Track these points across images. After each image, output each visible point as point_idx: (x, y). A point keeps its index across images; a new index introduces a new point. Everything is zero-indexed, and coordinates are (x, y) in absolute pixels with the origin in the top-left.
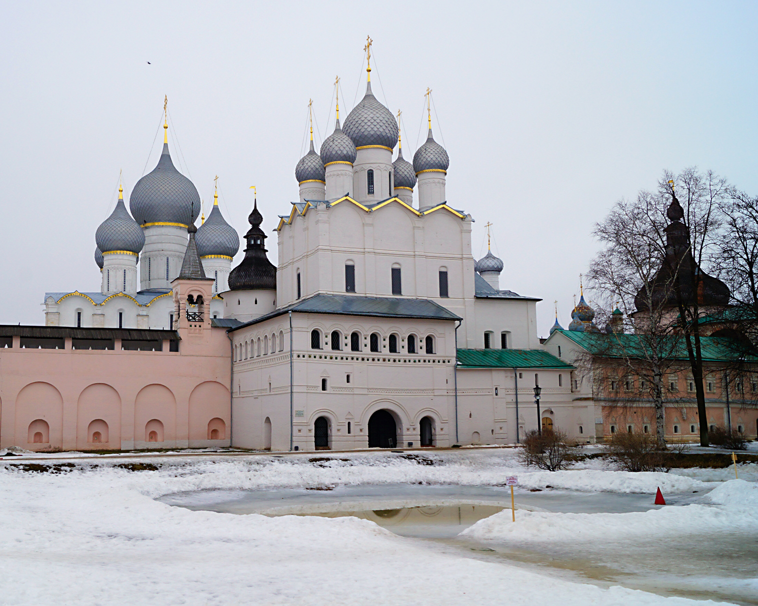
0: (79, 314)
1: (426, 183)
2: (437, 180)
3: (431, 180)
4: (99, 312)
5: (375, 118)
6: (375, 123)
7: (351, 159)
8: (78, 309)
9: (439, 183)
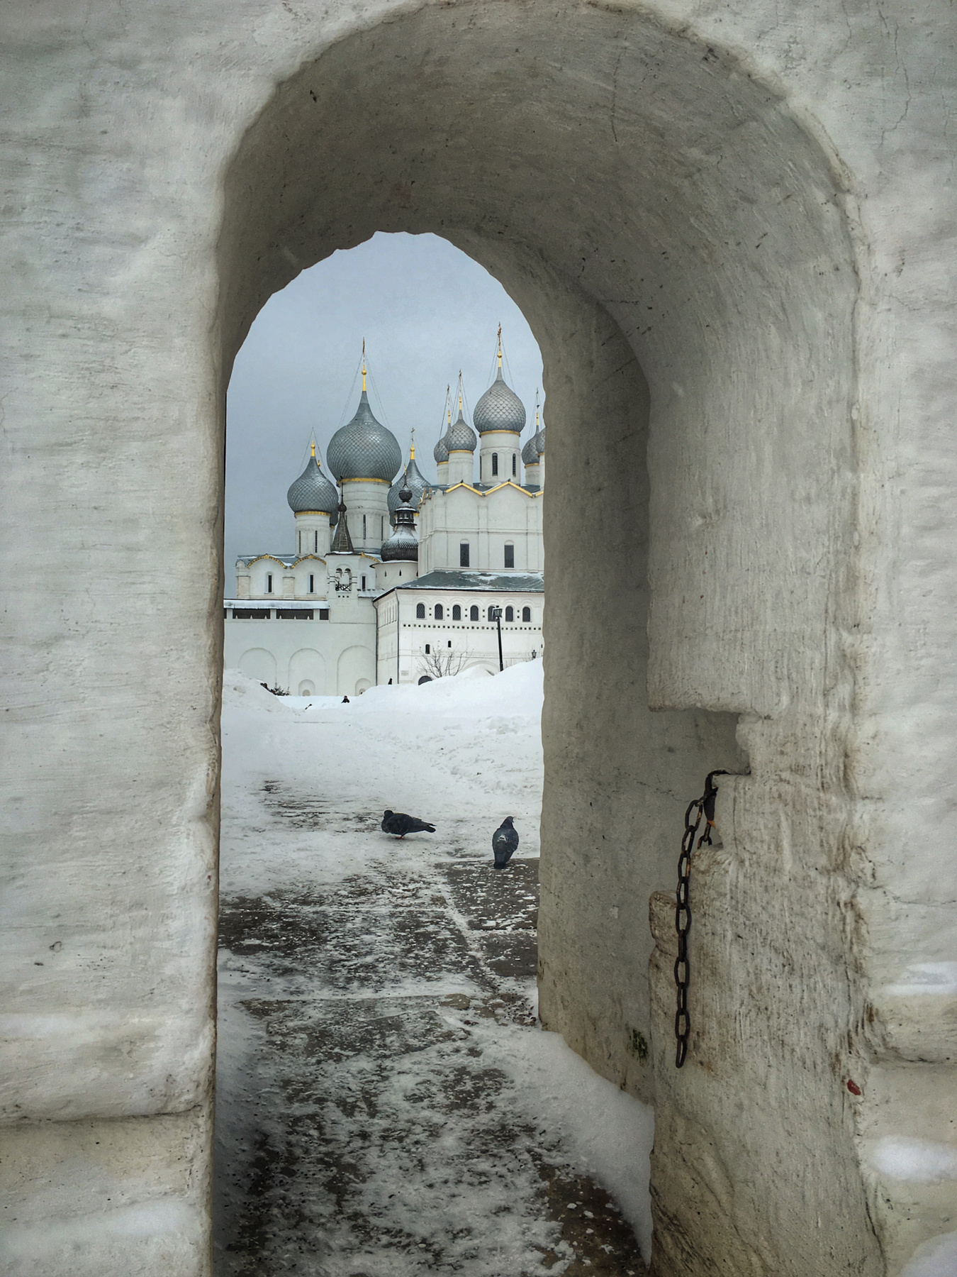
0: (270, 577)
4: (289, 575)
7: (471, 448)
8: (268, 572)
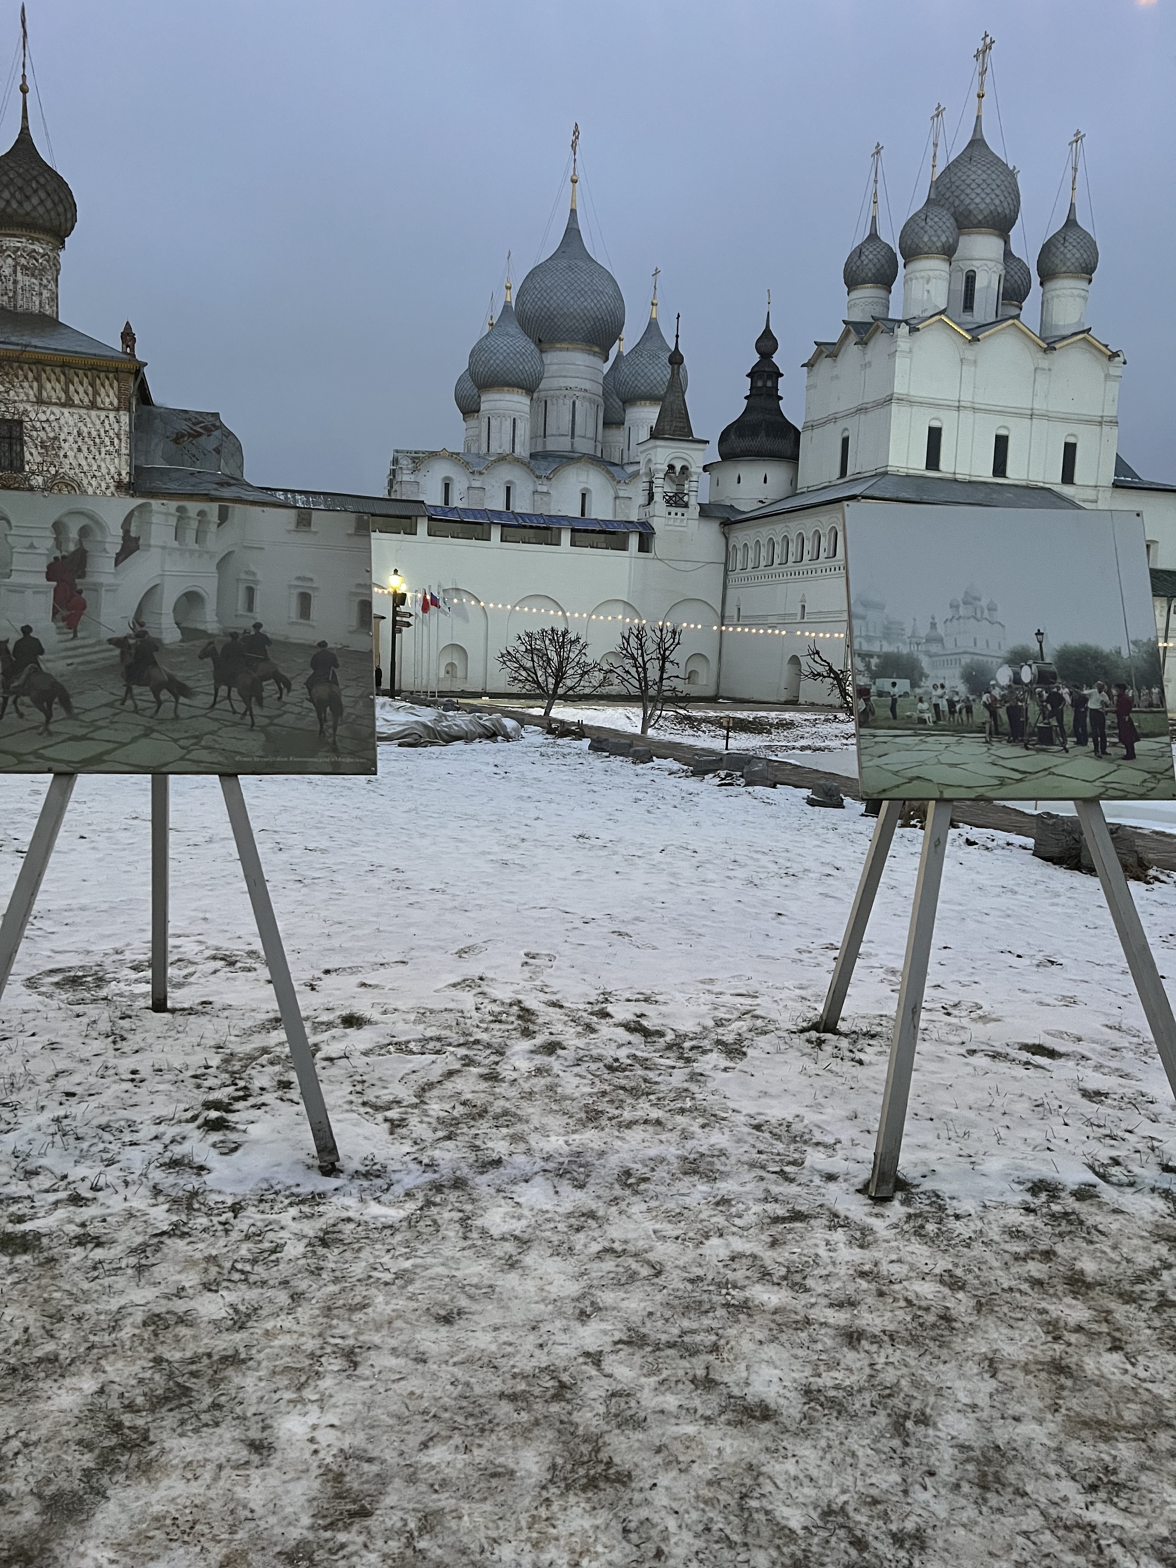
0: (446, 485)
1: (1058, 296)
2: (1076, 292)
3: (1068, 292)
4: (478, 484)
5: (989, 181)
6: (988, 191)
7: (948, 252)
8: (445, 478)
9: (1079, 296)
